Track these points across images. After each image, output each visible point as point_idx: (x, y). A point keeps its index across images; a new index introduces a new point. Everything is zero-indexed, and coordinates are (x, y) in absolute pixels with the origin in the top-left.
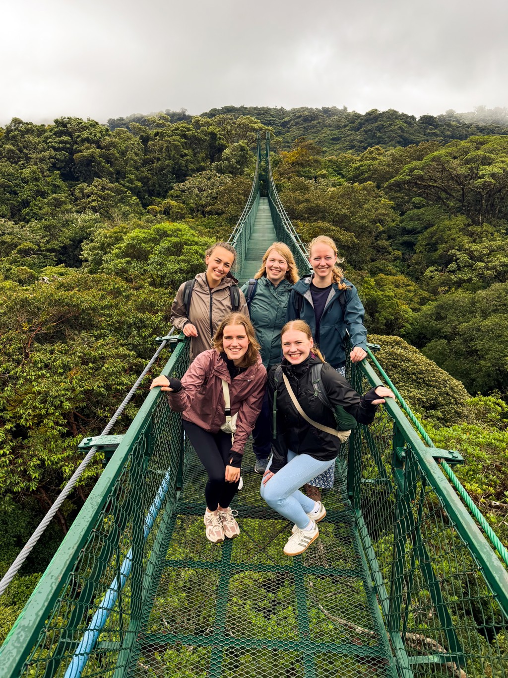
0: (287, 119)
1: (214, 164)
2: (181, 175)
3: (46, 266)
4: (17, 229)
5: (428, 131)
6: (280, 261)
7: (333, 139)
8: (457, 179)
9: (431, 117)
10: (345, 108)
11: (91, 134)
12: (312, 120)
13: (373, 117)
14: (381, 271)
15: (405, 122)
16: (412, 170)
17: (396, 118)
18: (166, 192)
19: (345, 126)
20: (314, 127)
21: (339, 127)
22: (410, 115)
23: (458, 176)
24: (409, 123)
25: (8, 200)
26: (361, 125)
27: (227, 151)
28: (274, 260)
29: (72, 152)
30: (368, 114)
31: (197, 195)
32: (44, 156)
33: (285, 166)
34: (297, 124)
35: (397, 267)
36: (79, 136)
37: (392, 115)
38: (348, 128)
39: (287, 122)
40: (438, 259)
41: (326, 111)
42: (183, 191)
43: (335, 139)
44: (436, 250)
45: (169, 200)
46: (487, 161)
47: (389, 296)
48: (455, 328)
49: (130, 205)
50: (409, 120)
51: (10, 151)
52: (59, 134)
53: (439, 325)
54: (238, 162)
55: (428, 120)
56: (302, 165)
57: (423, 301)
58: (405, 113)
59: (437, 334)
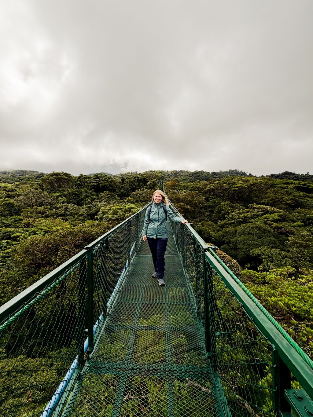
0: (169, 174)
1: (145, 187)
2: (134, 190)
3: (87, 220)
4: (77, 208)
5: (214, 176)
6: (159, 197)
7: (184, 179)
8: (225, 189)
9: (215, 172)
10: (187, 171)
11: (105, 178)
12: (177, 174)
13: (196, 173)
14: (203, 220)
15: (207, 174)
16: (210, 186)
17: (204, 173)
18: (129, 195)
19: (188, 175)
20: (178, 176)
21: (186, 176)
22: (208, 172)
23: (226, 188)
24: (208, 174)
25: (76, 199)
26: (193, 175)
27: (149, 183)
28: (157, 196)
29: (99, 184)
30: (195, 172)
31: (139, 196)
32: (90, 185)
33: (168, 187)
34: (172, 175)
35: (208, 219)
36: (101, 179)
37: (202, 172)
38: (189, 176)
39: (169, 175)
40: (222, 216)
41: (181, 171)
42: (134, 195)
43: (185, 179)
44: (220, 214)
45: (129, 198)
46: (235, 183)
47: (206, 229)
48: (230, 240)
49: (117, 200)
50: (208, 173)
51: (79, 184)
52: (95, 178)
53: (224, 239)
54: (153, 186)
55: (214, 174)
56: (173, 186)
57: (218, 231)
58: (206, 171)
59: (224, 243)
